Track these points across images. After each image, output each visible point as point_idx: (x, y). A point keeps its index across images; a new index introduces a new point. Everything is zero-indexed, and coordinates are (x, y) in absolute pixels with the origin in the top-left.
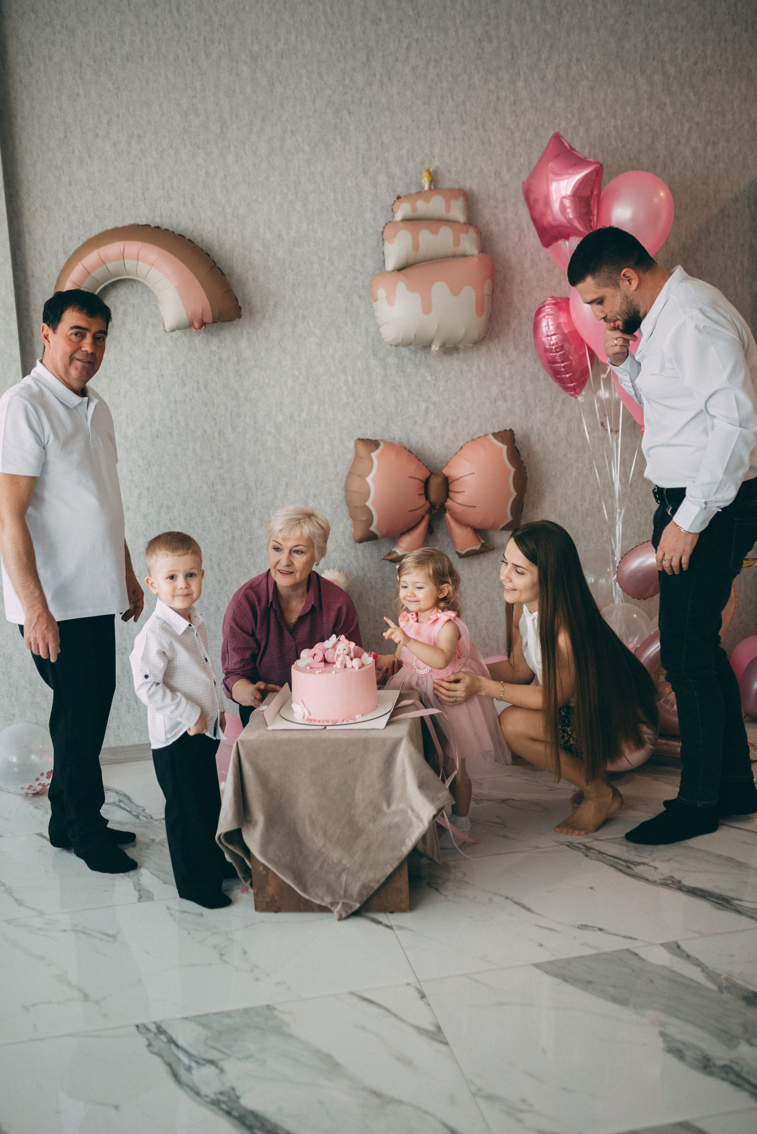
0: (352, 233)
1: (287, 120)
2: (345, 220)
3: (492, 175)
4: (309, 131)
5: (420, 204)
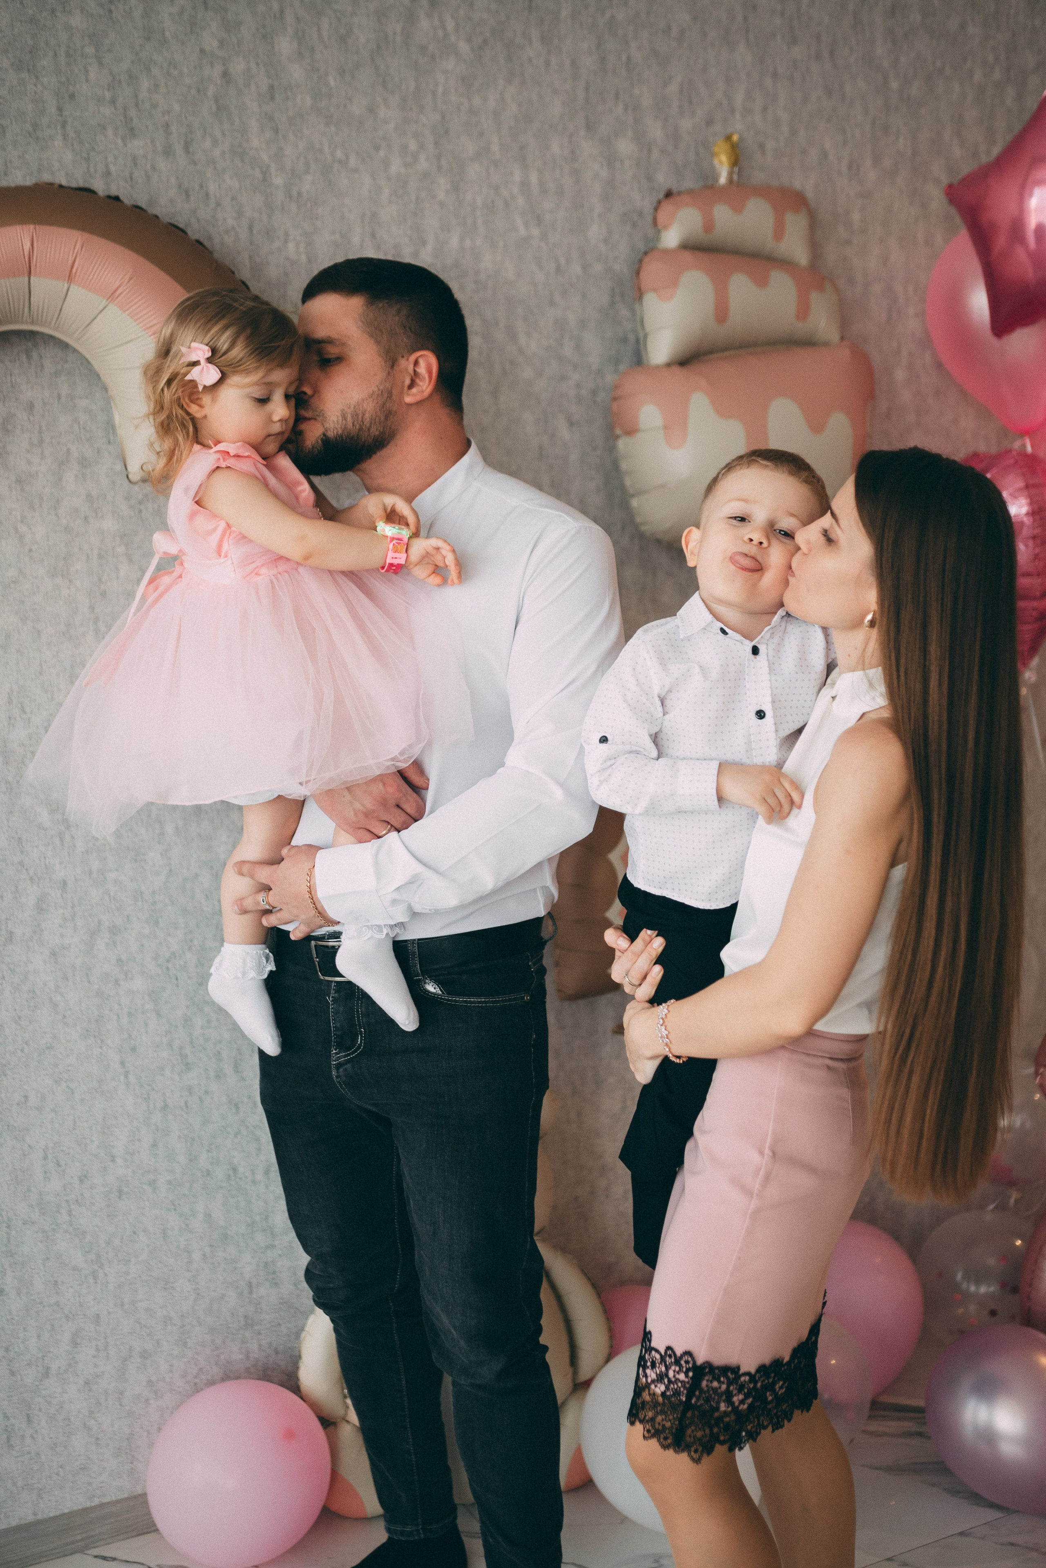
0: (558, 270)
2: (544, 237)
3: (844, 169)
5: (723, 214)
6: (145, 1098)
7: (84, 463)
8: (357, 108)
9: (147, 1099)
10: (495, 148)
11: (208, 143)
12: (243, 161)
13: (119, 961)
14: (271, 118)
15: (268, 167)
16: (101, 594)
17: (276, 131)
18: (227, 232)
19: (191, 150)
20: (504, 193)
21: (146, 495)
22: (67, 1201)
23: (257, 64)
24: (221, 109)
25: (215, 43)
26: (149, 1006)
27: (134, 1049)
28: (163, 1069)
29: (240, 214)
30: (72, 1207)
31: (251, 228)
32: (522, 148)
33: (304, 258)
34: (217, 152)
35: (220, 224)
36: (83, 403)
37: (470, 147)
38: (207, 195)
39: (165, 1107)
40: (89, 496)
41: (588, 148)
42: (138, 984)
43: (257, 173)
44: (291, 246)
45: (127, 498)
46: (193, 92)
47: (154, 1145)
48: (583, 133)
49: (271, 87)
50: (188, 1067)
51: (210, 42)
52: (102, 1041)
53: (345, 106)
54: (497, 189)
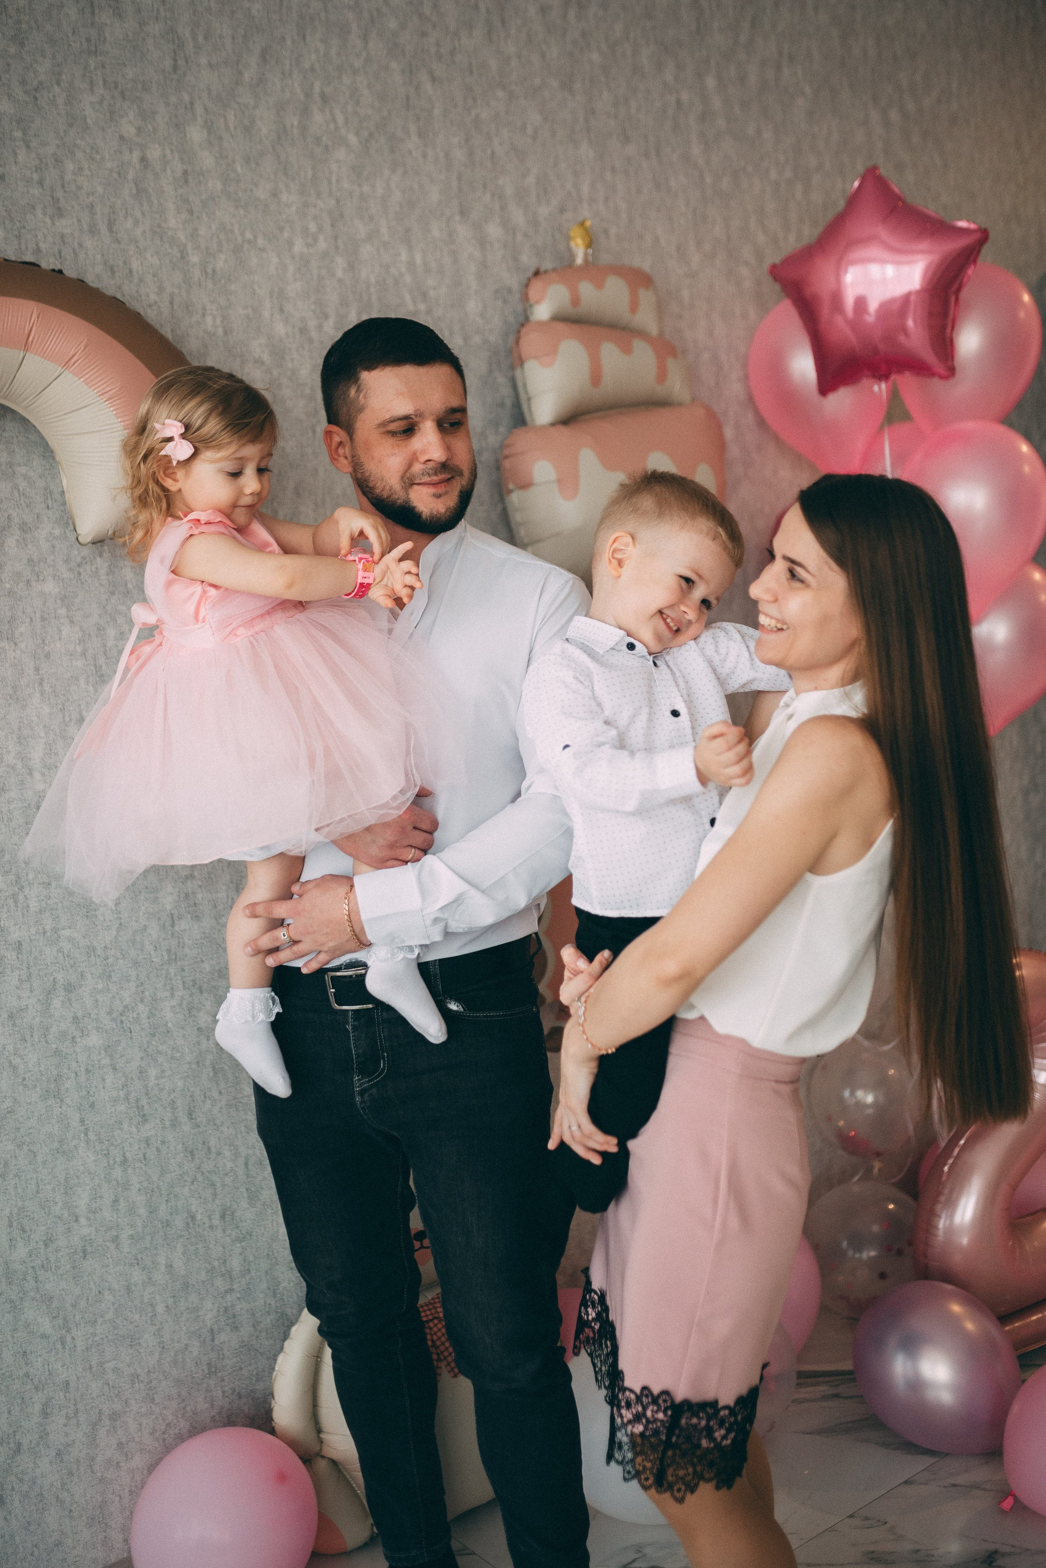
1: (313, 69)
4: (358, 103)
5: (586, 289)
6: (105, 1154)
7: (24, 528)
8: (262, 193)
9: (107, 1155)
10: (384, 230)
11: (129, 223)
12: (162, 240)
13: (75, 1018)
14: (186, 201)
15: (185, 245)
16: (45, 657)
17: (191, 212)
18: (150, 306)
19: (114, 230)
20: (393, 271)
21: (84, 558)
22: (33, 1267)
23: (172, 151)
24: (140, 192)
25: (133, 131)
26: (106, 1061)
27: (92, 1106)
28: (121, 1123)
29: (161, 289)
30: (39, 1273)
31: (171, 303)
32: (408, 230)
33: (220, 331)
34: (138, 232)
35: (143, 298)
36: (23, 470)
37: (362, 229)
38: (131, 271)
39: (125, 1160)
40: (30, 560)
41: (463, 231)
42: (95, 1040)
43: (175, 252)
44: (209, 320)
45: (67, 561)
46: (115, 175)
47: (116, 1201)
48: (457, 218)
49: (185, 172)
50: (145, 1118)
51: (128, 129)
52: (62, 1100)
53: (251, 191)
54: (387, 267)
